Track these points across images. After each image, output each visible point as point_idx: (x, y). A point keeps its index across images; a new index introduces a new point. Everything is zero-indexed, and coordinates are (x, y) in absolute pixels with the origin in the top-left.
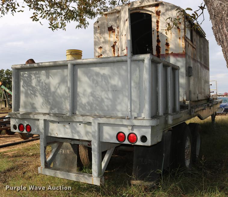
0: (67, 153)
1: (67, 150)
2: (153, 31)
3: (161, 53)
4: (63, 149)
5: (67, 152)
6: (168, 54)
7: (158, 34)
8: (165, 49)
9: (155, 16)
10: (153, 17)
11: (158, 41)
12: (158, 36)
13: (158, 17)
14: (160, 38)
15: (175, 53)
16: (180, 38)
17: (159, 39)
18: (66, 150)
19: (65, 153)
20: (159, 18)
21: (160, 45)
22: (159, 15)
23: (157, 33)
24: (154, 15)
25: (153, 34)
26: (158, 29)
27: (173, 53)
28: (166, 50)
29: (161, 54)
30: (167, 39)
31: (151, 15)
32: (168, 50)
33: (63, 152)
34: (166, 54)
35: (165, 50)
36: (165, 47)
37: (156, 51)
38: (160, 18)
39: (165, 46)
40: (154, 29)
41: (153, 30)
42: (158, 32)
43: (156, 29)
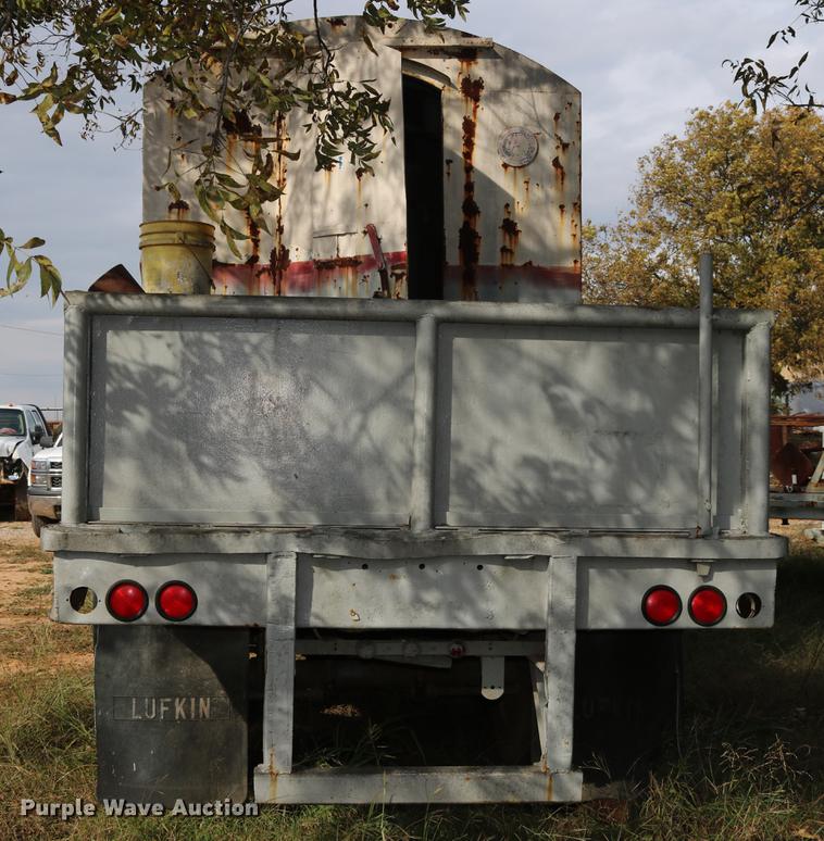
0: (197, 715)
1: (197, 702)
2: (449, 162)
3: (481, 262)
4: (173, 697)
5: (197, 708)
6: (511, 267)
7: (468, 176)
8: (500, 246)
9: (458, 99)
10: (449, 100)
11: (470, 209)
12: (469, 187)
13: (472, 105)
14: (477, 197)
15: (539, 268)
16: (562, 207)
17: (475, 199)
18: (193, 700)
19: (188, 715)
20: (475, 111)
21: (480, 226)
22: (477, 99)
23: (463, 175)
24: (452, 95)
25: (445, 175)
26: (468, 155)
27: (535, 264)
28: (504, 250)
29: (483, 267)
30: (507, 206)
31: (438, 92)
32: (511, 252)
33: (179, 709)
34: (503, 265)
35: (498, 250)
36: (500, 239)
37: (457, 250)
38: (479, 110)
39: (500, 233)
40: (453, 154)
41: (446, 157)
42: (469, 169)
43: (461, 155)
